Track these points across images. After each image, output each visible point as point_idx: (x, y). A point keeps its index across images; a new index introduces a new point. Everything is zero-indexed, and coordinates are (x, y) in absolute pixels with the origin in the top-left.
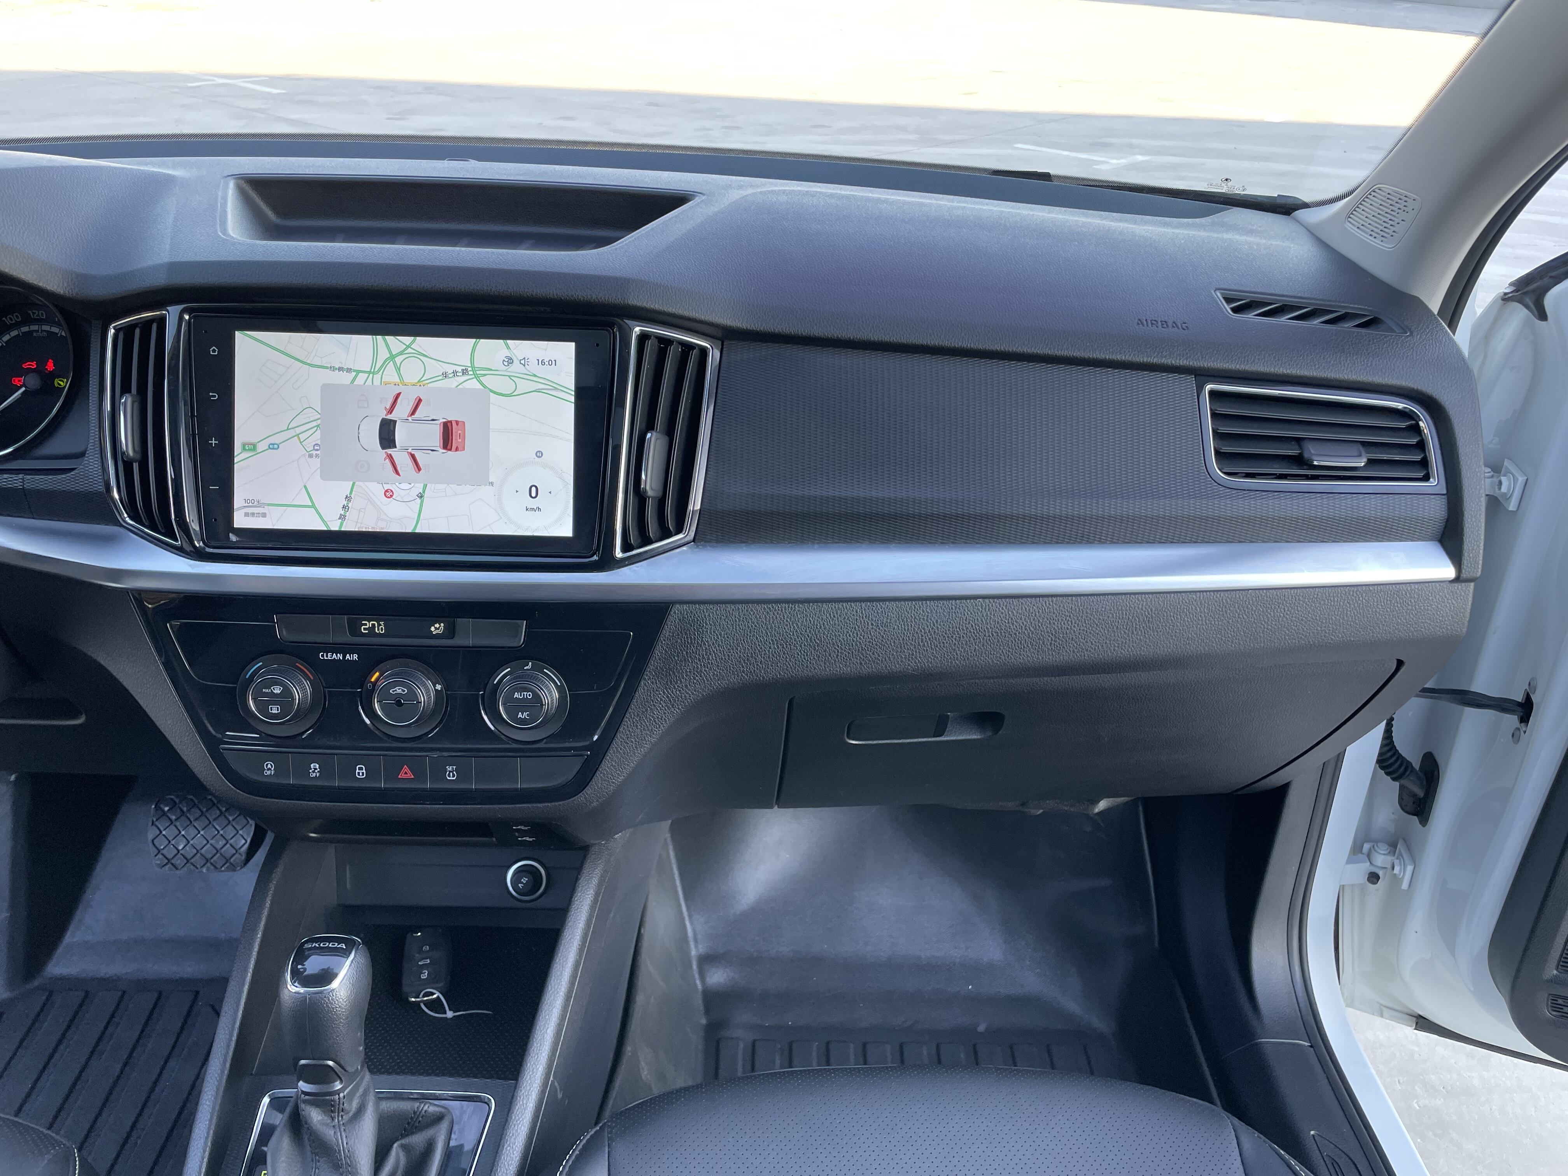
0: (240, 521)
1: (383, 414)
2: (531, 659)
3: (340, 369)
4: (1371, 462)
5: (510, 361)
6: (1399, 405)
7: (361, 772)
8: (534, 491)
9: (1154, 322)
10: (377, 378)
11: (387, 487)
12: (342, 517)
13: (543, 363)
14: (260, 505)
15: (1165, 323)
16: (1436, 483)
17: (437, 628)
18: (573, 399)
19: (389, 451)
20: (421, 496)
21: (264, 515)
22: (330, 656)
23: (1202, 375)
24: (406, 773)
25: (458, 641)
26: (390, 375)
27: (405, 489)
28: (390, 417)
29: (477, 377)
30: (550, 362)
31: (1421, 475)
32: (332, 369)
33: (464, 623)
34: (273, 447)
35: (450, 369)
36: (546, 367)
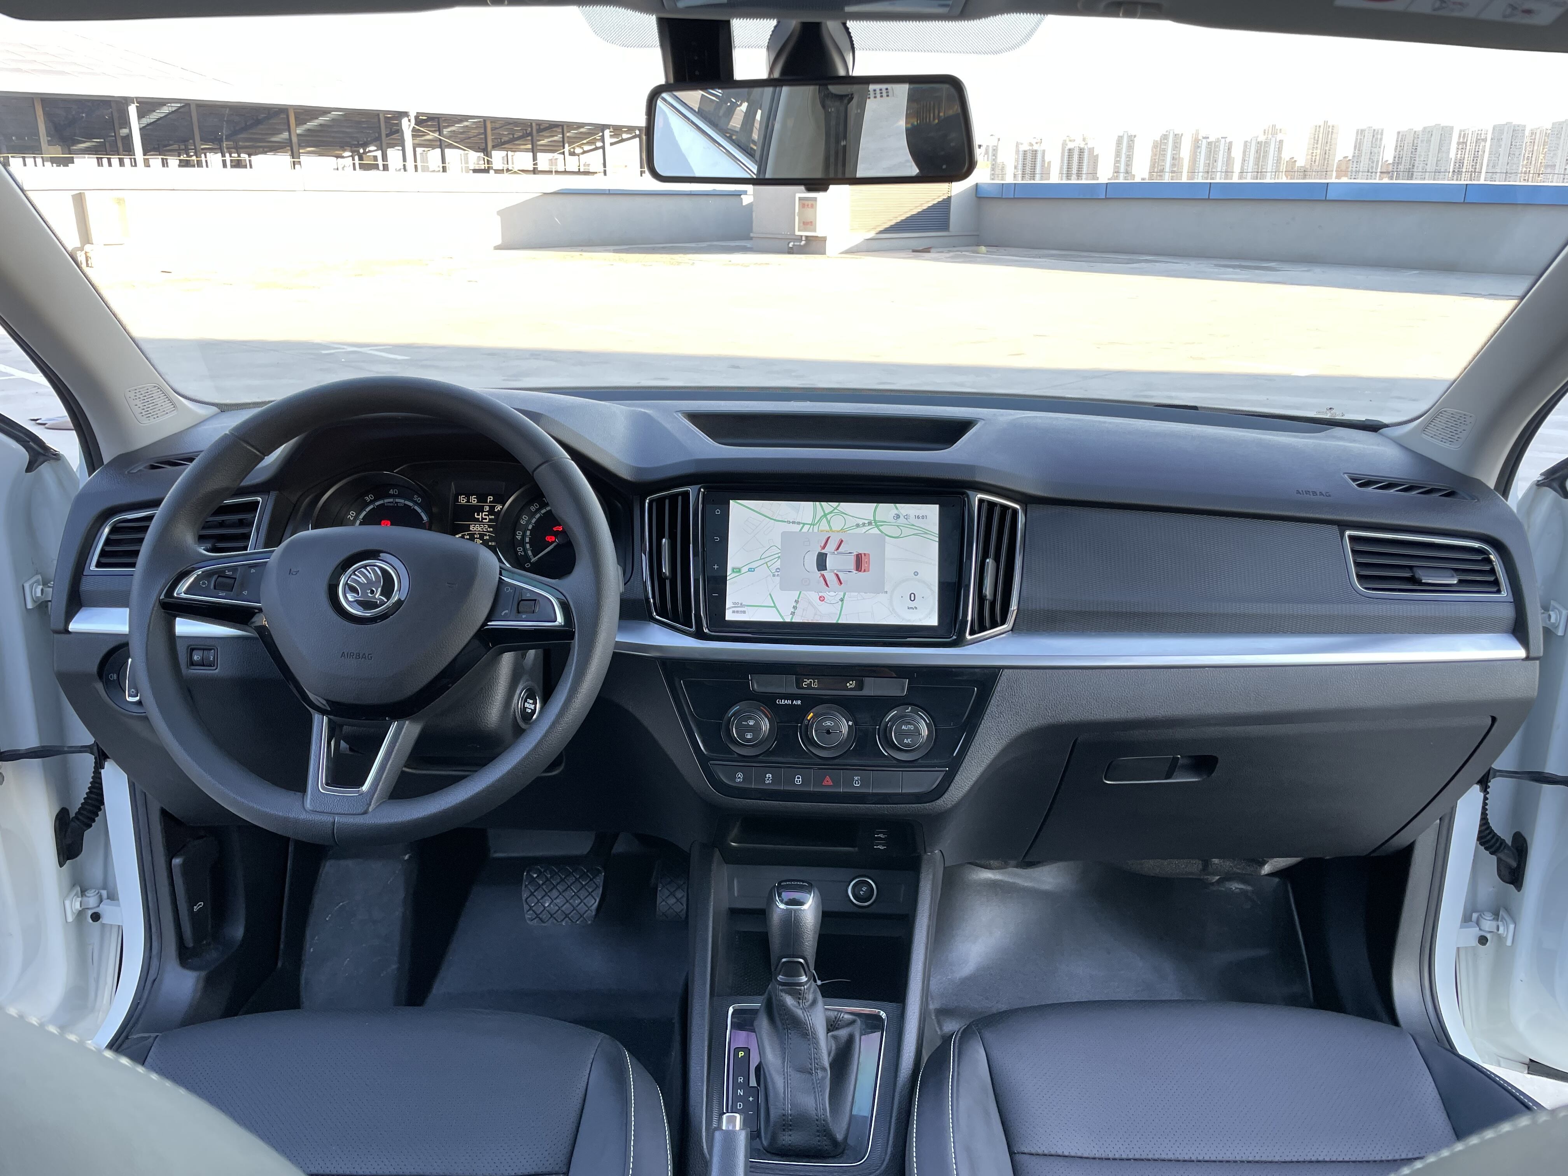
0: (730, 616)
1: (819, 550)
2: (910, 704)
3: (794, 523)
4: (1461, 581)
5: (898, 516)
6: (1476, 545)
7: (798, 780)
8: (912, 597)
9: (1307, 492)
10: (816, 528)
11: (821, 594)
12: (793, 613)
13: (918, 517)
14: (742, 605)
15: (1314, 493)
16: (1505, 593)
17: (851, 684)
18: (937, 539)
19: (823, 572)
20: (842, 600)
21: (744, 612)
22: (783, 702)
23: (1343, 525)
24: (828, 781)
25: (866, 692)
26: (824, 525)
27: (832, 595)
28: (823, 551)
29: (877, 527)
30: (923, 517)
31: (1495, 589)
32: (789, 522)
33: (868, 681)
34: (750, 570)
35: (861, 522)
36: (921, 520)
